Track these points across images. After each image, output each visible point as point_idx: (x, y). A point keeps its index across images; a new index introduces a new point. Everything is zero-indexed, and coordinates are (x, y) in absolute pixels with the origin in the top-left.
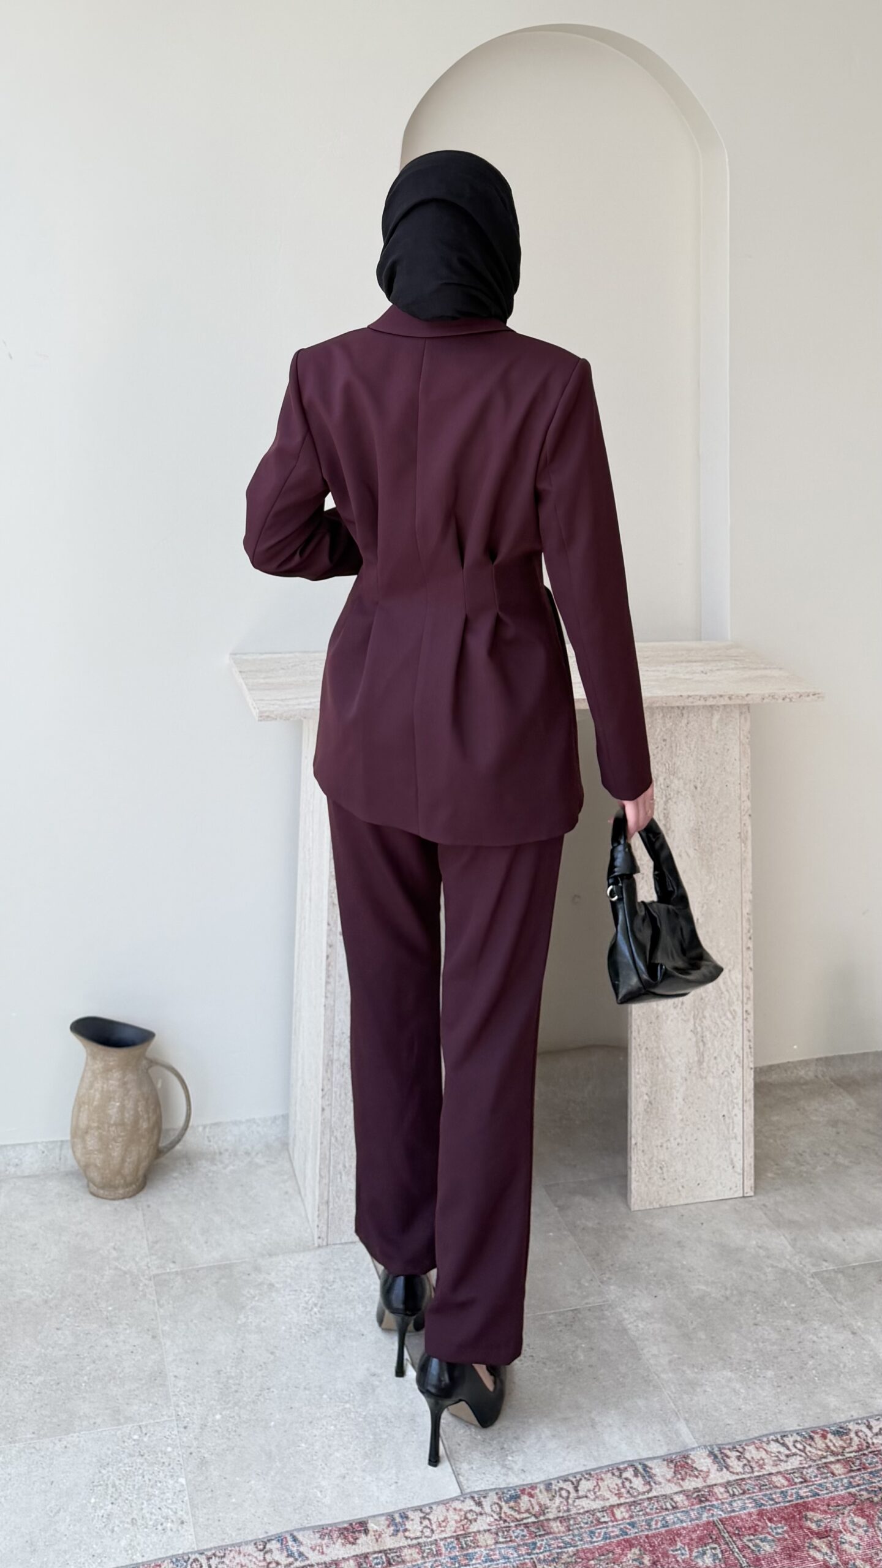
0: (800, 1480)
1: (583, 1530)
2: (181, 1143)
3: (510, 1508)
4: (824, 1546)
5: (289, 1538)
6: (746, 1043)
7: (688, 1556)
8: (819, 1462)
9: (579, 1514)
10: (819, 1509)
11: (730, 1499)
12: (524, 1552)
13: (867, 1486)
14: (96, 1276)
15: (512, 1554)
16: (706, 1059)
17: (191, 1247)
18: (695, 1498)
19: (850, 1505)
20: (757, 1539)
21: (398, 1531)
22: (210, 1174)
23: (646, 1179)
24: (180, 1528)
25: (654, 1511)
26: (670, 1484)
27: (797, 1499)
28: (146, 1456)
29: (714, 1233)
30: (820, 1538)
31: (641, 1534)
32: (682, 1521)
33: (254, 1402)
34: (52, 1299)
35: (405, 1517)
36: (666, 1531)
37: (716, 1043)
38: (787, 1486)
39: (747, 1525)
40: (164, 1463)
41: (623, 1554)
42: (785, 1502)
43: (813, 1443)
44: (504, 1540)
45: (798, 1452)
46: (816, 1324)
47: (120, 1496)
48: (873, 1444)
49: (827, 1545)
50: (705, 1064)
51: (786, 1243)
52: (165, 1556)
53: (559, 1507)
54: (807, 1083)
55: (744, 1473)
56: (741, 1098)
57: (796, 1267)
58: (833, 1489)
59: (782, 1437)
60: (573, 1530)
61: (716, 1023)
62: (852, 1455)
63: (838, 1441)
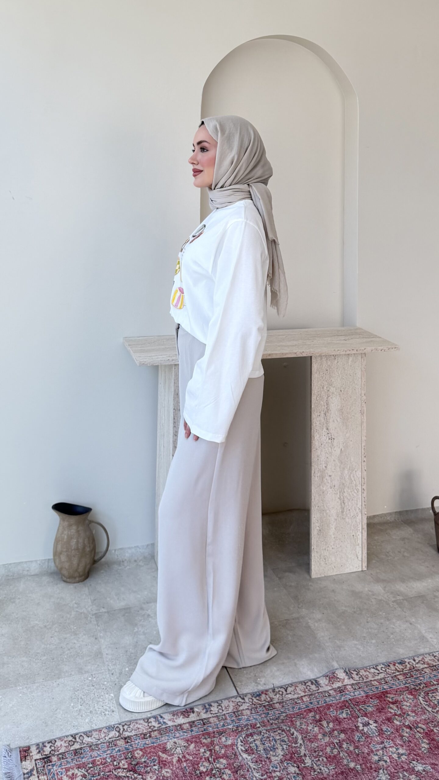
0: (384, 682)
1: (289, 707)
2: (105, 557)
3: (257, 700)
4: (394, 707)
5: (159, 717)
6: (363, 503)
7: (335, 714)
8: (392, 675)
9: (287, 700)
10: (392, 693)
11: (354, 691)
12: (264, 717)
13: (413, 683)
14: (67, 615)
15: (258, 717)
16: (345, 510)
17: (112, 601)
18: (338, 691)
19: (406, 691)
20: (366, 706)
21: (207, 711)
22: (119, 571)
23: (318, 564)
24: (112, 714)
25: (320, 697)
26: (327, 687)
27: (383, 690)
28: (95, 686)
29: (349, 586)
30: (393, 704)
31: (315, 706)
32: (333, 701)
34: (48, 625)
35: (210, 705)
36: (326, 705)
37: (349, 503)
38: (379, 685)
39: (361, 701)
40: (103, 689)
41: (307, 715)
42: (377, 691)
43: (389, 668)
44: (255, 712)
45: (384, 672)
46: (394, 620)
47: (84, 702)
48: (416, 667)
49: (396, 707)
50: (345, 513)
51: (381, 588)
52: (105, 726)
53: (279, 698)
54: (390, 523)
55: (360, 680)
56: (361, 527)
57: (385, 598)
58: (398, 685)
59: (376, 666)
60: (285, 707)
61: (350, 495)
62: (407, 671)
63: (401, 667)
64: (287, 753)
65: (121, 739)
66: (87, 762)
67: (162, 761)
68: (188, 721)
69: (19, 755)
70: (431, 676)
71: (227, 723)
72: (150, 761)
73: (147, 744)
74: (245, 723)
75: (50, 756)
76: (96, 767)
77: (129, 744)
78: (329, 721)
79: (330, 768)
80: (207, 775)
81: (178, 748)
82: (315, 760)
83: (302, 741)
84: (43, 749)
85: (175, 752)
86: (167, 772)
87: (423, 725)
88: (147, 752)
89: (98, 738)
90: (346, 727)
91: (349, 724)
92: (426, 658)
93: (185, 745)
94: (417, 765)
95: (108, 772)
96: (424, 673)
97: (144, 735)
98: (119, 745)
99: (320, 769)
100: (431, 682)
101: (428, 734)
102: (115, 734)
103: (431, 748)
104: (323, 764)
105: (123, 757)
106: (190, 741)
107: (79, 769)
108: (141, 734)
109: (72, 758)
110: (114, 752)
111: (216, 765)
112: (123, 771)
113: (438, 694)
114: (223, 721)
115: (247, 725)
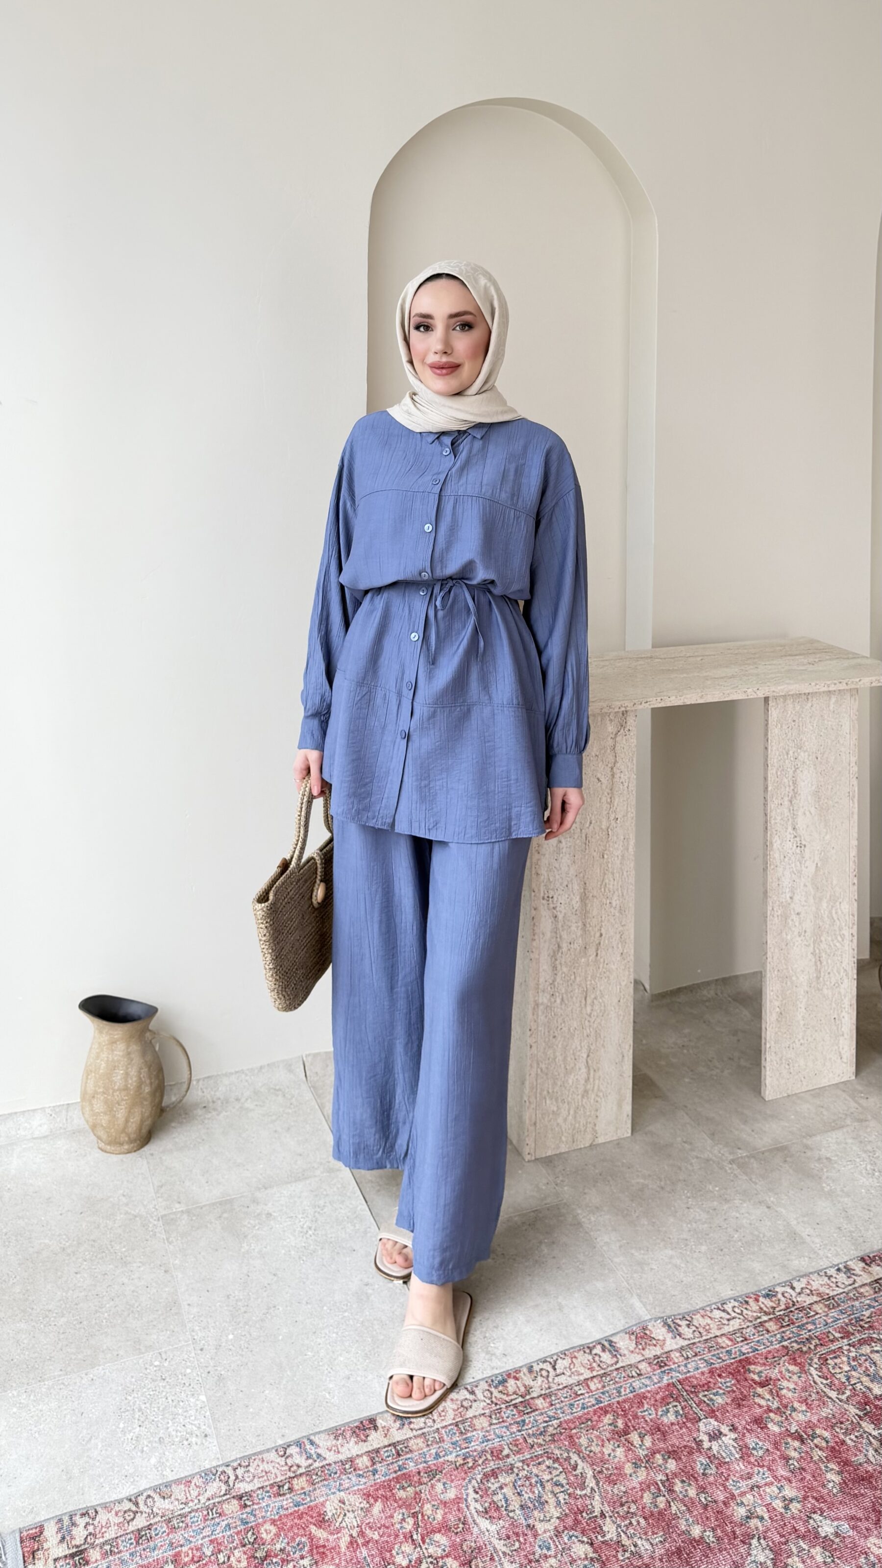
0: (741, 1339)
1: (564, 1404)
3: (501, 1392)
4: (766, 1393)
5: (307, 1442)
7: (654, 1416)
8: (755, 1322)
9: (559, 1389)
10: (759, 1362)
11: (685, 1362)
12: (515, 1430)
15: (505, 1433)
18: (656, 1365)
19: (784, 1356)
20: (711, 1394)
21: (403, 1425)
24: (204, 1441)
25: (622, 1380)
26: (633, 1355)
27: (740, 1356)
30: (762, 1387)
31: (613, 1401)
32: (646, 1386)
33: (262, 1320)
36: (634, 1396)
38: (731, 1346)
39: (701, 1383)
40: (184, 1384)
41: (599, 1421)
42: (730, 1359)
43: (748, 1307)
44: (497, 1421)
45: (737, 1315)
47: (147, 1418)
48: (797, 1302)
49: (769, 1393)
52: (196, 1472)
53: (541, 1386)
55: (695, 1338)
58: (768, 1344)
59: (722, 1305)
60: (555, 1405)
62: (781, 1313)
63: (769, 1303)
64: (567, 1512)
65: (232, 1500)
66: (163, 1557)
67: (317, 1547)
68: (366, 1450)
69: (20, 1548)
70: (828, 1321)
71: (445, 1450)
72: (293, 1547)
73: (285, 1507)
74: (479, 1448)
75: (86, 1549)
77: (248, 1510)
78: (643, 1431)
79: (654, 1542)
81: (348, 1515)
83: (594, 1482)
84: (71, 1531)
85: (344, 1524)
87: (825, 1430)
88: (286, 1528)
89: (184, 1501)
90: (677, 1444)
91: (682, 1436)
92: (814, 1280)
93: (362, 1505)
94: (821, 1522)
96: (814, 1315)
97: (279, 1487)
98: (227, 1513)
99: (635, 1546)
100: (829, 1335)
101: (836, 1452)
102: (219, 1487)
103: (844, 1482)
104: (640, 1533)
105: (237, 1542)
106: (372, 1496)
108: (272, 1486)
109: (131, 1551)
110: (218, 1531)
111: (424, 1552)
113: (845, 1359)
114: (435, 1446)
115: (484, 1451)
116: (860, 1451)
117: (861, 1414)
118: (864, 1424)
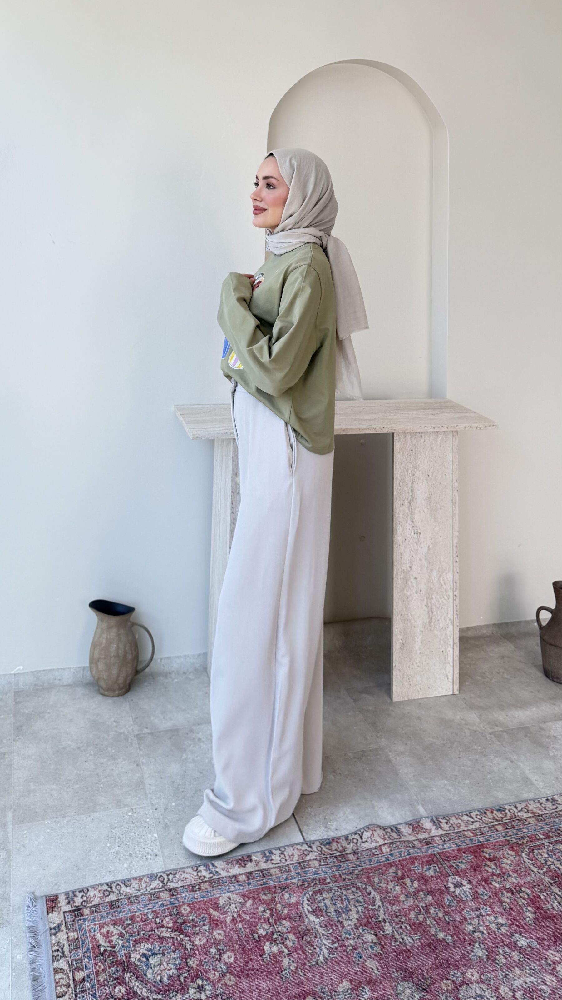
0: (480, 833)
1: (366, 859)
2: (149, 667)
3: (327, 848)
4: (492, 865)
5: (211, 865)
6: (455, 612)
7: (421, 870)
8: (489, 825)
9: (363, 850)
10: (490, 847)
11: (443, 843)
12: (335, 870)
13: (515, 836)
14: (105, 735)
15: (328, 870)
16: (433, 621)
17: (156, 721)
18: (424, 843)
19: (506, 845)
20: (458, 862)
21: (267, 860)
22: (165, 684)
23: (401, 685)
24: (155, 858)
25: (402, 848)
26: (411, 836)
27: (478, 843)
28: (136, 823)
29: (437, 712)
30: (491, 861)
31: (396, 859)
32: (417, 853)
33: (192, 797)
34: (83, 746)
35: (271, 853)
36: (409, 858)
37: (439, 612)
38: (473, 836)
39: (452, 856)
40: (145, 827)
41: (387, 870)
42: (472, 844)
43: (486, 816)
44: (324, 864)
45: (479, 820)
46: (492, 757)
47: (123, 842)
48: (518, 816)
49: (494, 865)
50: (433, 624)
51: (476, 716)
52: (147, 874)
53: (353, 848)
54: (487, 637)
55: (450, 830)
56: (452, 642)
57: (481, 729)
58: (497, 838)
59: (470, 813)
60: (360, 859)
61: (439, 602)
62: (507, 821)
63: (500, 815)
64: (363, 917)
65: (165, 891)
66: (125, 917)
67: (213, 920)
68: (244, 871)
69: (45, 905)
70: (537, 828)
71: (291, 876)
72: (199, 919)
73: (196, 897)
74: (312, 877)
75: (81, 908)
76: (135, 925)
77: (174, 897)
78: (414, 879)
79: (414, 938)
80: (267, 940)
81: (232, 905)
82: (396, 927)
83: (381, 902)
84: (73, 899)
85: (229, 910)
86: (219, 934)
87: (528, 888)
88: (196, 909)
89: (138, 889)
90: (434, 887)
91: (437, 883)
92: (530, 805)
93: (240, 901)
94: (520, 938)
95: (150, 931)
96: (528, 824)
97: (193, 887)
98: (162, 897)
99: (403, 939)
100: (537, 836)
101: (534, 901)
102: (158, 884)
103: (537, 918)
104: (406, 933)
105: (167, 913)
106: (246, 896)
107: (116, 926)
108: (189, 886)
109: (107, 912)
110: (156, 907)
111: (277, 928)
112: (167, 931)
113: (545, 850)
114: (286, 873)
115: (315, 879)
116: (549, 902)
117: (552, 882)
118: (553, 887)
